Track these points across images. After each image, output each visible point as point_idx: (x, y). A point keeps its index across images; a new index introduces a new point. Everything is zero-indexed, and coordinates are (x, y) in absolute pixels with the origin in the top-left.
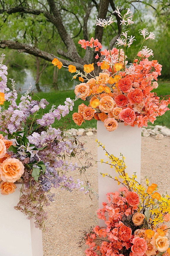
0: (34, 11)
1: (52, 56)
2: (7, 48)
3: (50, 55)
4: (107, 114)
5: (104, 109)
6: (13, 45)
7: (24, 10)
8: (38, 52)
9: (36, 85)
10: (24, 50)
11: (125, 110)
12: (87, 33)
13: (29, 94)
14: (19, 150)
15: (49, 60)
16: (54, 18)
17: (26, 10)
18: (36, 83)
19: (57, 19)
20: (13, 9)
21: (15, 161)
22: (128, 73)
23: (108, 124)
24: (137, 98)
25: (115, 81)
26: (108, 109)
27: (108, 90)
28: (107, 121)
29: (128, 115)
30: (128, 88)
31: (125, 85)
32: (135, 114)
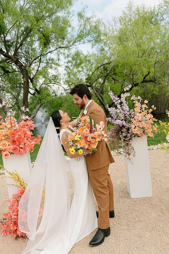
4: (5, 150)
5: (3, 148)
11: (14, 146)
22: (15, 128)
23: (4, 155)
24: (20, 140)
25: (8, 133)
26: (5, 147)
27: (3, 138)
28: (4, 154)
29: (15, 149)
30: (14, 136)
31: (13, 134)
32: (19, 148)
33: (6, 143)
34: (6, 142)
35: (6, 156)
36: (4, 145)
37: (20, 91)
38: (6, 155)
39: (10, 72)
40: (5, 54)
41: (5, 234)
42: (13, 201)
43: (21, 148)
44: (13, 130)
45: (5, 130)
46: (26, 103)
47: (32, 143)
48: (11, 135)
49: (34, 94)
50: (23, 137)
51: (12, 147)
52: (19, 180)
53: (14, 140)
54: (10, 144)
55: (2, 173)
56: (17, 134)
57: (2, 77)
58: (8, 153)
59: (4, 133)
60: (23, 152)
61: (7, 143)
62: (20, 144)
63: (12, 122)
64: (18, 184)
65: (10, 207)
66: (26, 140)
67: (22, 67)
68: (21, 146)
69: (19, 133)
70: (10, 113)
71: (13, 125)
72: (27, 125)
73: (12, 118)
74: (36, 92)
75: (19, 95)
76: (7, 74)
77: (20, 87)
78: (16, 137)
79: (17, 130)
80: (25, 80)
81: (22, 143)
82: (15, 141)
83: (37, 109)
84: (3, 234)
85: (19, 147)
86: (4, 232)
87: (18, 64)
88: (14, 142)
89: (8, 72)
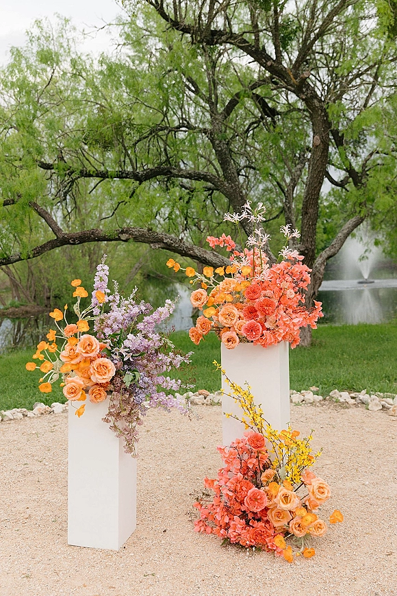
0: (188, 174)
1: (214, 255)
2: (132, 240)
3: (211, 254)
4: (230, 328)
5: (225, 321)
6: (142, 235)
7: (171, 173)
8: (187, 247)
9: (192, 317)
10: (162, 245)
11: (250, 321)
12: (290, 212)
13: (133, 299)
14: (113, 353)
15: (209, 262)
16: (227, 185)
17: (175, 172)
18: (193, 312)
19: (232, 187)
20: (151, 170)
21: (106, 361)
22: (259, 279)
23: (226, 339)
24: (266, 309)
25: (242, 288)
26: (229, 322)
27: (229, 298)
28: (225, 336)
29: (251, 329)
30: (256, 297)
31: (253, 292)
32: (261, 328)
33: (234, 311)
34: (235, 309)
35: (230, 343)
36: (229, 315)
37: (298, 173)
38: (228, 341)
39: (278, 113)
40: (272, 65)
41: (202, 529)
42: (231, 454)
43: (268, 329)
44: (253, 283)
45: (236, 280)
46: (311, 211)
47: (295, 321)
48: (248, 293)
49: (341, 184)
50: (277, 304)
51: (246, 323)
52: (251, 408)
53: (254, 308)
54: (242, 315)
55: (216, 401)
56: (263, 292)
57: (255, 128)
58: (234, 334)
59: (232, 286)
60: (268, 338)
61: (236, 311)
62: (266, 320)
63: (257, 262)
64: (249, 419)
65: (221, 470)
66: (282, 312)
67: (315, 101)
68: (267, 325)
69: (268, 291)
70: (255, 239)
71: (258, 269)
72: (292, 275)
73: (257, 251)
74: (351, 179)
75: (294, 183)
76: (270, 119)
77: (302, 160)
78: (257, 300)
79: (265, 284)
80: (318, 142)
81: (271, 318)
82: (256, 311)
83: (345, 231)
84: (197, 528)
85: (263, 326)
86: (201, 524)
87: (303, 93)
88: (252, 312)
89: (273, 112)
